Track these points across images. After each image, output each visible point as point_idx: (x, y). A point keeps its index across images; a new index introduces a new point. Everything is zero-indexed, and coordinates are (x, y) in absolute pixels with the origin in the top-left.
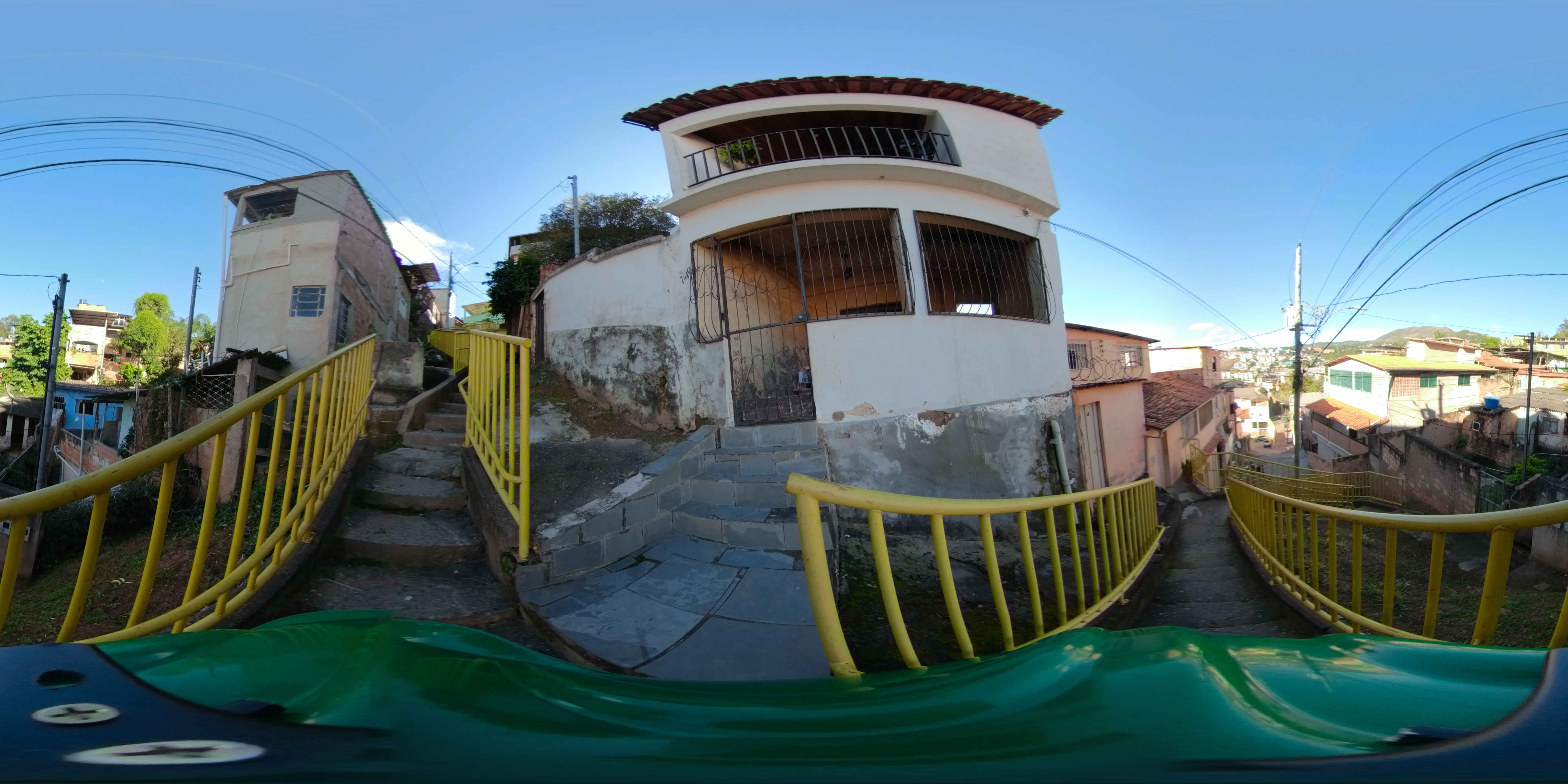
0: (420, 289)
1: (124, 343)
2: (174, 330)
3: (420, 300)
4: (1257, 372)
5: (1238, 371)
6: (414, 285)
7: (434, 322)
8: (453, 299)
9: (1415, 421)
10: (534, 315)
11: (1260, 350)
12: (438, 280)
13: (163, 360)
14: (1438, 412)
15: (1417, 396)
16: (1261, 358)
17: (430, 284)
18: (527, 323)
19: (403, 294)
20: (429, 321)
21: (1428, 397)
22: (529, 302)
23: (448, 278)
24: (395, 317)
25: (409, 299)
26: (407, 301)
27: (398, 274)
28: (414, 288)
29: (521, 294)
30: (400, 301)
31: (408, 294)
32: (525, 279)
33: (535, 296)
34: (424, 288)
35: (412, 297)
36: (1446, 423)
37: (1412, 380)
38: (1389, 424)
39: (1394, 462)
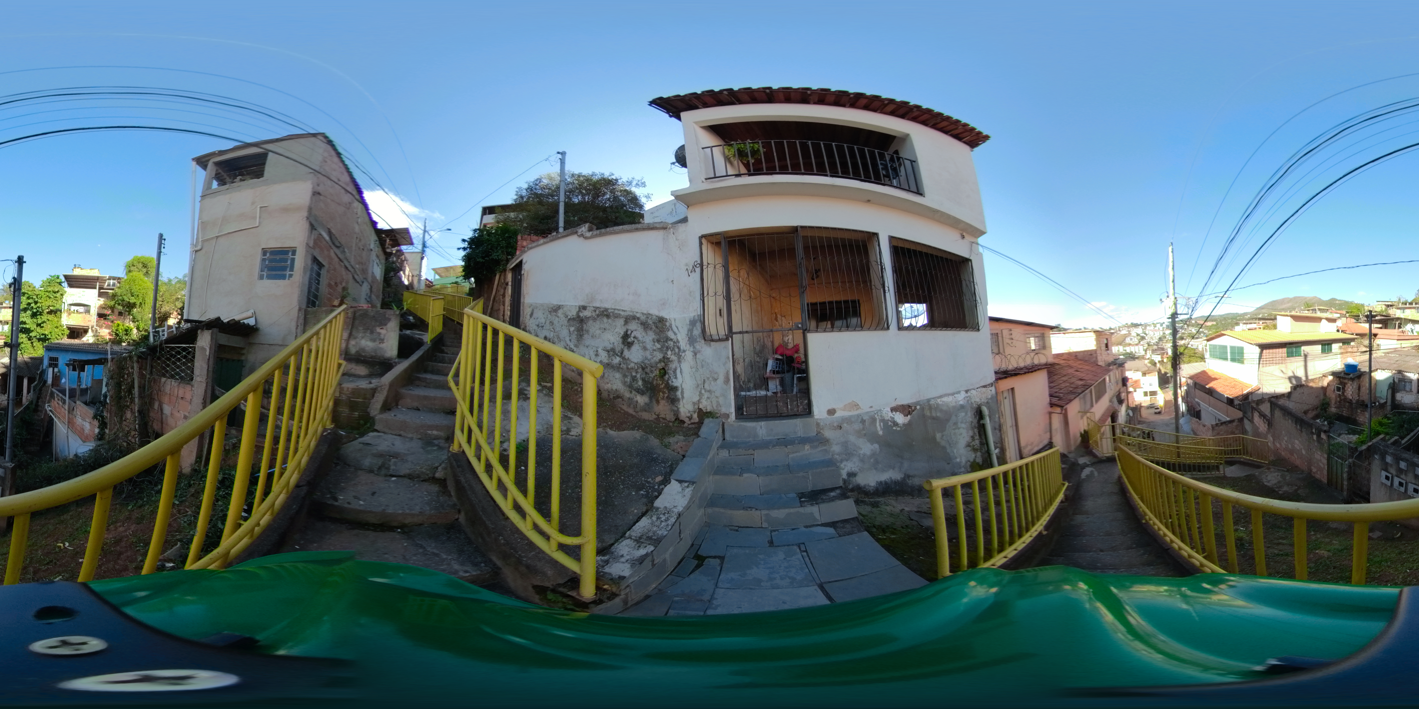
4: (1146, 345)
5: (1130, 345)
9: (1284, 387)
11: (1149, 325)
14: (1304, 378)
15: (1283, 366)
16: (1150, 332)
21: (1295, 366)
36: (1312, 388)
37: (1279, 352)
38: (1260, 391)
39: (1263, 426)
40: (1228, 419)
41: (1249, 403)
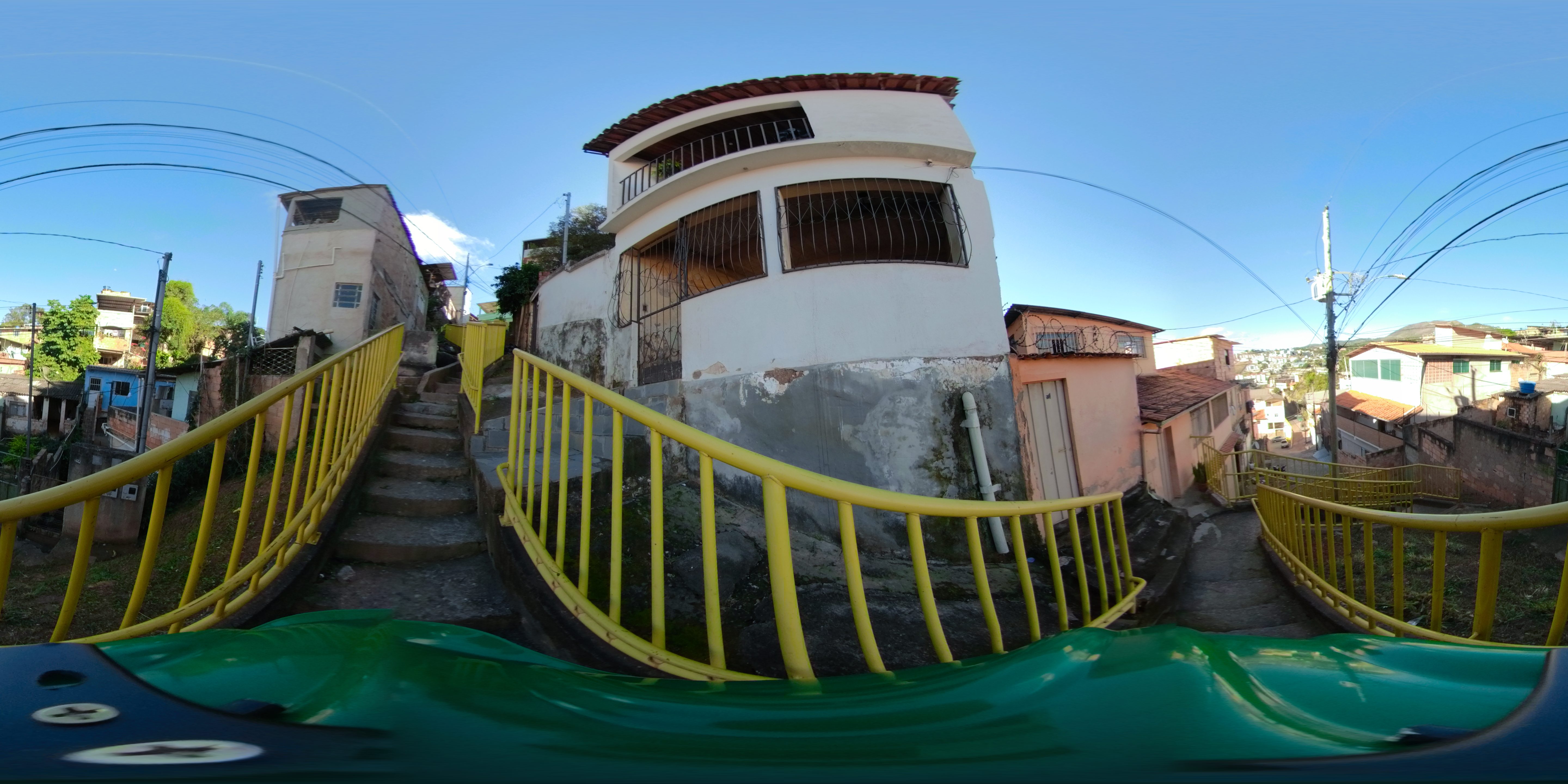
0: (438, 286)
3: (437, 297)
4: (1269, 374)
5: (1251, 372)
6: (432, 283)
7: (449, 317)
8: (468, 297)
9: (1450, 409)
12: (455, 278)
14: (1471, 400)
15: (1450, 383)
16: (1273, 359)
17: (447, 283)
19: (422, 292)
20: (444, 317)
21: (1461, 384)
23: (464, 278)
24: (415, 312)
25: (427, 296)
26: (425, 298)
27: (419, 274)
28: (432, 286)
30: (420, 298)
31: (426, 292)
34: (441, 286)
35: (430, 294)
36: (1479, 411)
37: (1444, 366)
38: (1423, 413)
39: (1438, 453)
40: (1380, 449)
41: (1411, 427)
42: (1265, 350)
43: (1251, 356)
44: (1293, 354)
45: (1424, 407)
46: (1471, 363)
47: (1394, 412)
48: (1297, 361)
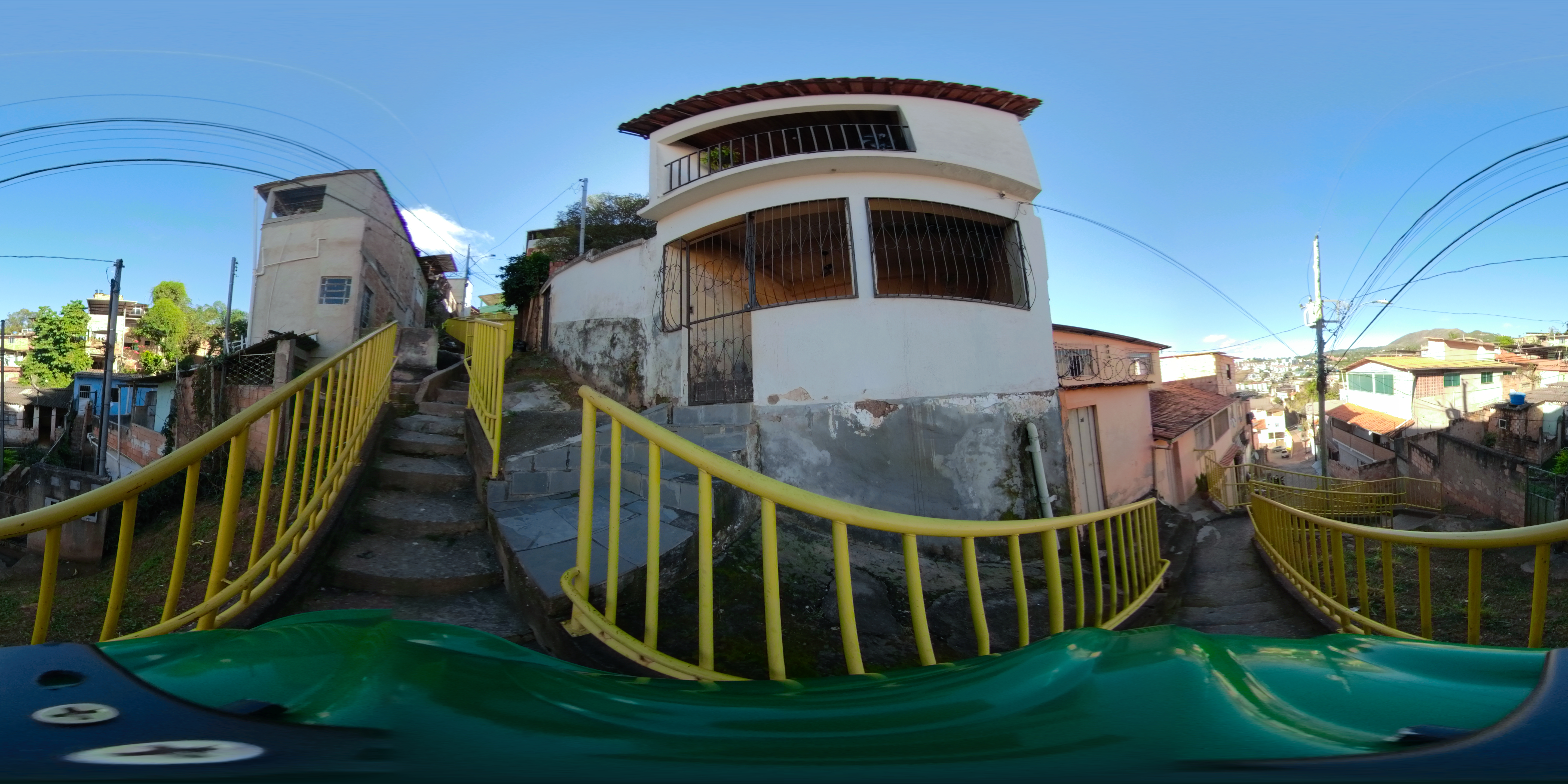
0: (437, 279)
1: (143, 331)
2: (192, 317)
3: (437, 290)
4: (1271, 383)
5: (1252, 382)
6: (431, 275)
7: (450, 310)
8: (469, 289)
9: (1441, 422)
10: (542, 308)
11: (1274, 361)
12: (455, 270)
13: (182, 348)
14: (1463, 413)
15: (1441, 396)
16: (1275, 368)
17: (447, 275)
18: (535, 316)
19: (420, 284)
20: (445, 310)
21: (1453, 397)
22: (538, 296)
23: (465, 269)
24: (413, 306)
25: (426, 289)
26: (424, 291)
27: (416, 265)
28: (431, 278)
29: (531, 288)
31: (425, 284)
32: (535, 274)
33: (543, 291)
34: (441, 278)
35: (429, 287)
36: (1472, 422)
37: (1435, 380)
38: (1415, 427)
39: (1425, 465)
40: (1375, 461)
41: (1403, 440)
42: (1266, 359)
43: (1253, 365)
44: (1295, 363)
45: (1415, 421)
46: (1462, 376)
47: (1387, 426)
48: (1299, 370)
